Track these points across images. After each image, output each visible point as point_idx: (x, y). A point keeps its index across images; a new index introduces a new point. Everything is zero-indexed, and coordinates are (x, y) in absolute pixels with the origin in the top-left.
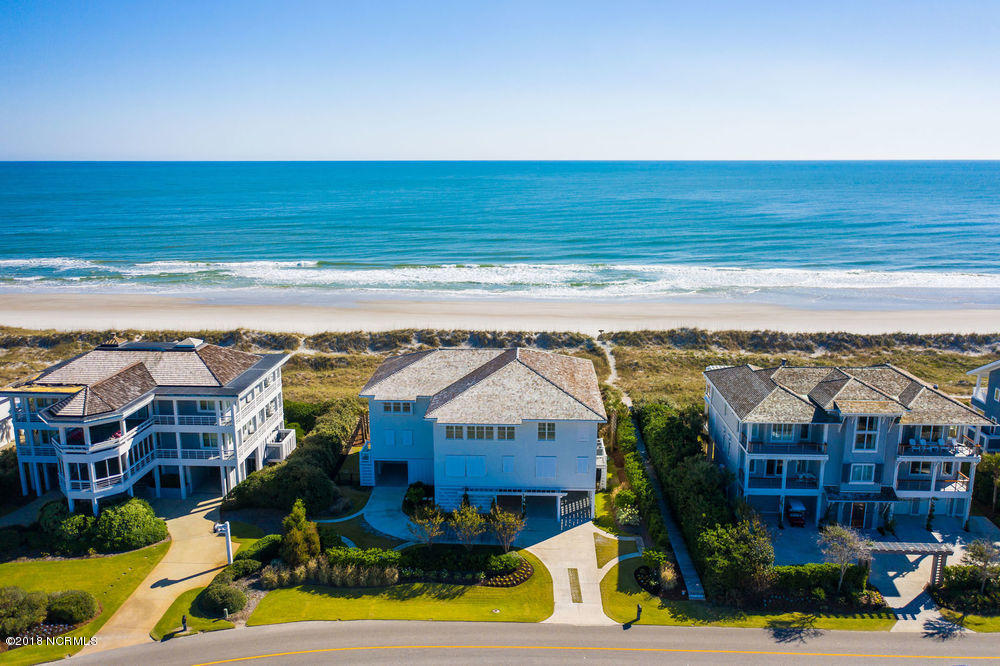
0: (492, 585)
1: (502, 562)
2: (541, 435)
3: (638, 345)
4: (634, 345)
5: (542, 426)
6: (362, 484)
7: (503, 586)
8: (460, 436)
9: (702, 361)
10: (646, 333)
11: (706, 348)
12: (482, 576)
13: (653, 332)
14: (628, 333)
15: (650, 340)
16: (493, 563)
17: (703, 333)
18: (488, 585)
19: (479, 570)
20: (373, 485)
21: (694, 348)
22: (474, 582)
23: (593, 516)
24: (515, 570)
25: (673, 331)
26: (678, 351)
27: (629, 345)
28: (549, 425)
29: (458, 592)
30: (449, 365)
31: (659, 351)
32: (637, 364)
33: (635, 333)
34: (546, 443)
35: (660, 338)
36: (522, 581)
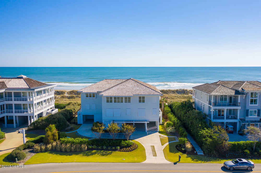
0: (123, 151)
1: (126, 143)
2: (140, 101)
3: (167, 93)
4: (166, 93)
5: (140, 98)
6: (78, 124)
7: (126, 151)
10: (169, 90)
12: (119, 148)
13: (171, 90)
14: (164, 90)
15: (171, 92)
16: (123, 143)
18: (121, 151)
19: (117, 146)
20: (82, 123)
21: (184, 94)
22: (116, 150)
23: (158, 131)
24: (131, 146)
25: (177, 90)
26: (179, 95)
28: (143, 97)
29: (109, 153)
31: (173, 95)
32: (167, 97)
33: (166, 90)
34: (142, 104)
35: (173, 92)
36: (133, 150)
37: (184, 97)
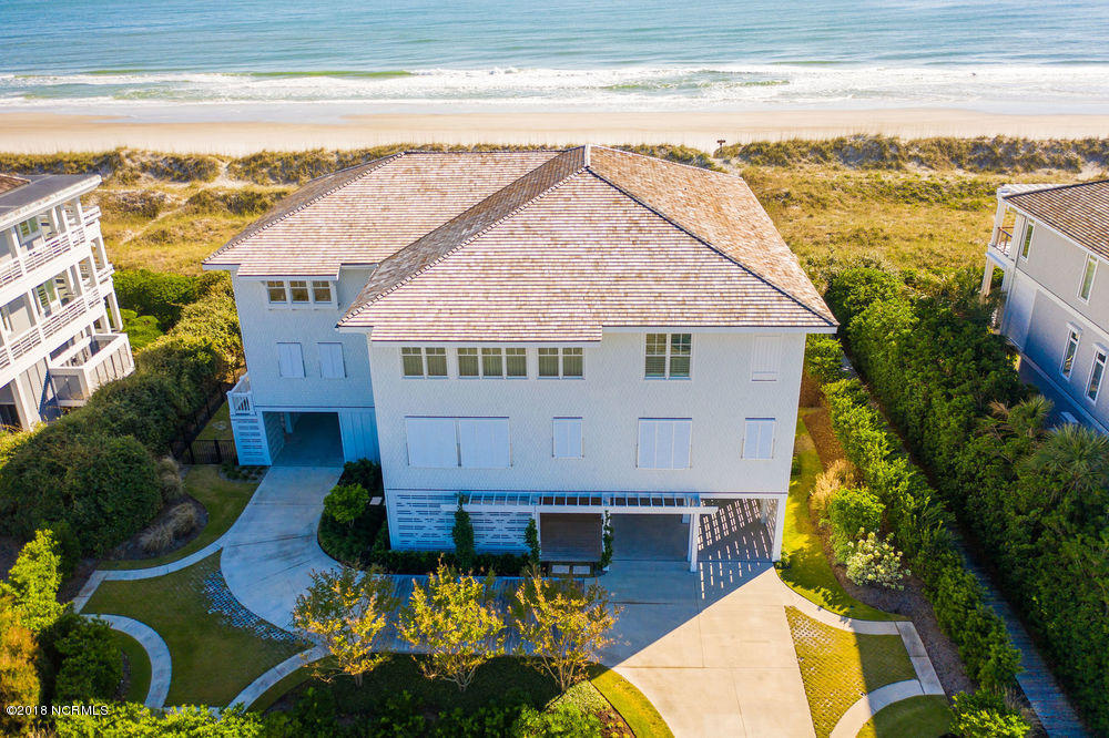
2: (654, 367)
3: (784, 164)
4: (777, 163)
5: (654, 341)
6: (240, 464)
8: (438, 369)
9: (898, 188)
10: (796, 143)
11: (899, 168)
13: (807, 145)
14: (767, 145)
15: (803, 155)
17: (892, 143)
20: (268, 462)
21: (877, 167)
23: (776, 556)
25: (841, 140)
26: (850, 172)
27: (769, 163)
28: (675, 338)
30: (425, 188)
31: (820, 174)
32: (788, 195)
33: (778, 145)
34: (667, 385)
35: (819, 152)
37: (881, 187)
